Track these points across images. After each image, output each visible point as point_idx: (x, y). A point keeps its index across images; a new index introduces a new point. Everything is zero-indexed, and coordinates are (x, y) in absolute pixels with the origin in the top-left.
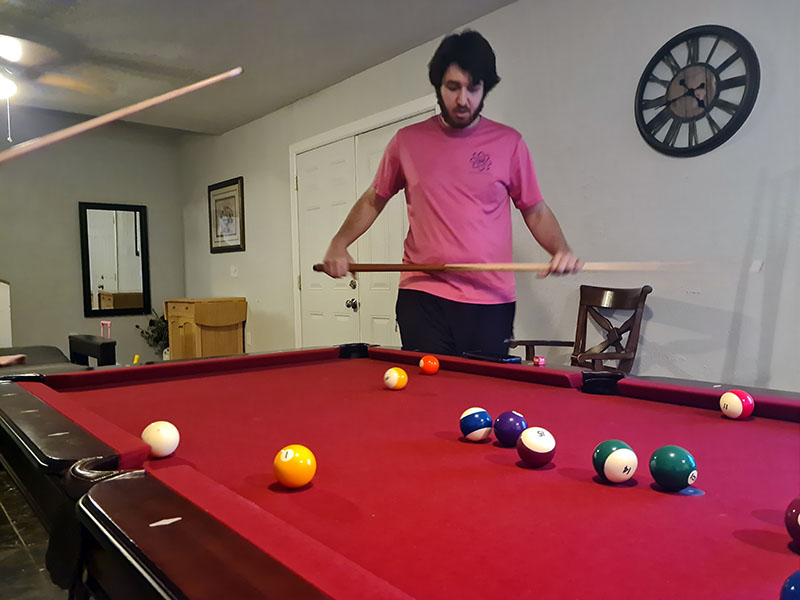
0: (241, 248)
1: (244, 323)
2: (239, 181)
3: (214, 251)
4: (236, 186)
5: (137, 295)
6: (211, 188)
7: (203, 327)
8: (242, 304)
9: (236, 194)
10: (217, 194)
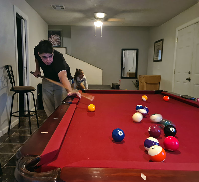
0: (161, 60)
1: (159, 83)
2: (162, 40)
3: (155, 61)
4: (161, 42)
5: (134, 73)
6: (156, 42)
7: (147, 83)
8: (159, 77)
9: (161, 44)
10: (157, 44)
